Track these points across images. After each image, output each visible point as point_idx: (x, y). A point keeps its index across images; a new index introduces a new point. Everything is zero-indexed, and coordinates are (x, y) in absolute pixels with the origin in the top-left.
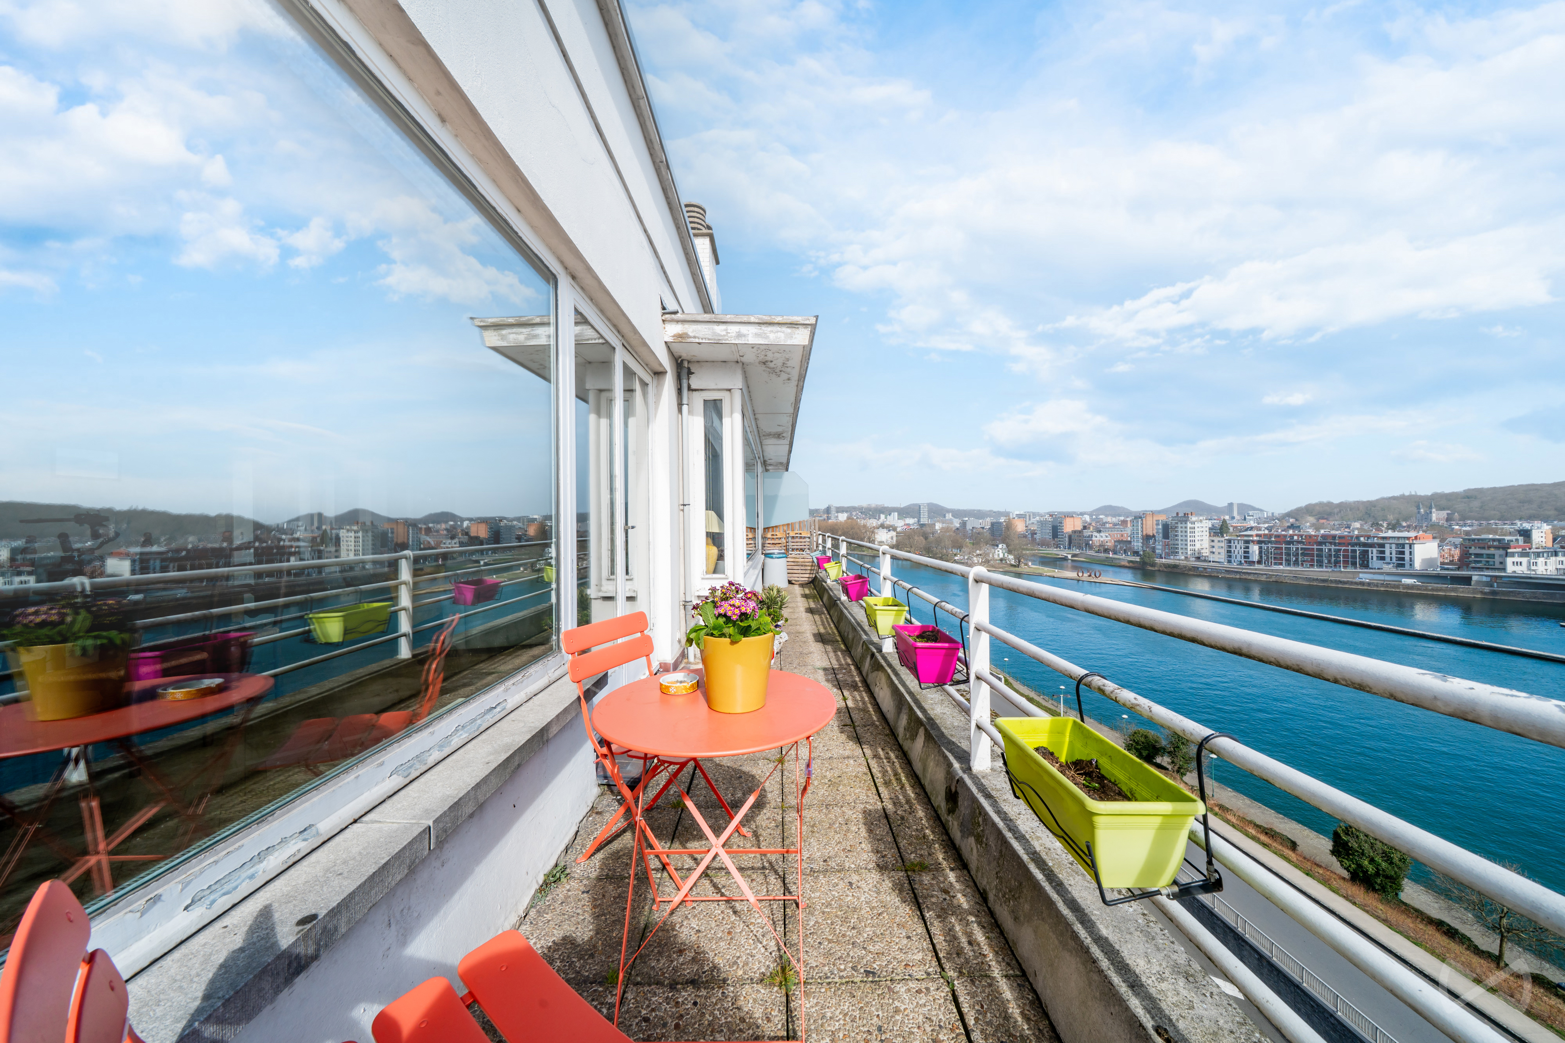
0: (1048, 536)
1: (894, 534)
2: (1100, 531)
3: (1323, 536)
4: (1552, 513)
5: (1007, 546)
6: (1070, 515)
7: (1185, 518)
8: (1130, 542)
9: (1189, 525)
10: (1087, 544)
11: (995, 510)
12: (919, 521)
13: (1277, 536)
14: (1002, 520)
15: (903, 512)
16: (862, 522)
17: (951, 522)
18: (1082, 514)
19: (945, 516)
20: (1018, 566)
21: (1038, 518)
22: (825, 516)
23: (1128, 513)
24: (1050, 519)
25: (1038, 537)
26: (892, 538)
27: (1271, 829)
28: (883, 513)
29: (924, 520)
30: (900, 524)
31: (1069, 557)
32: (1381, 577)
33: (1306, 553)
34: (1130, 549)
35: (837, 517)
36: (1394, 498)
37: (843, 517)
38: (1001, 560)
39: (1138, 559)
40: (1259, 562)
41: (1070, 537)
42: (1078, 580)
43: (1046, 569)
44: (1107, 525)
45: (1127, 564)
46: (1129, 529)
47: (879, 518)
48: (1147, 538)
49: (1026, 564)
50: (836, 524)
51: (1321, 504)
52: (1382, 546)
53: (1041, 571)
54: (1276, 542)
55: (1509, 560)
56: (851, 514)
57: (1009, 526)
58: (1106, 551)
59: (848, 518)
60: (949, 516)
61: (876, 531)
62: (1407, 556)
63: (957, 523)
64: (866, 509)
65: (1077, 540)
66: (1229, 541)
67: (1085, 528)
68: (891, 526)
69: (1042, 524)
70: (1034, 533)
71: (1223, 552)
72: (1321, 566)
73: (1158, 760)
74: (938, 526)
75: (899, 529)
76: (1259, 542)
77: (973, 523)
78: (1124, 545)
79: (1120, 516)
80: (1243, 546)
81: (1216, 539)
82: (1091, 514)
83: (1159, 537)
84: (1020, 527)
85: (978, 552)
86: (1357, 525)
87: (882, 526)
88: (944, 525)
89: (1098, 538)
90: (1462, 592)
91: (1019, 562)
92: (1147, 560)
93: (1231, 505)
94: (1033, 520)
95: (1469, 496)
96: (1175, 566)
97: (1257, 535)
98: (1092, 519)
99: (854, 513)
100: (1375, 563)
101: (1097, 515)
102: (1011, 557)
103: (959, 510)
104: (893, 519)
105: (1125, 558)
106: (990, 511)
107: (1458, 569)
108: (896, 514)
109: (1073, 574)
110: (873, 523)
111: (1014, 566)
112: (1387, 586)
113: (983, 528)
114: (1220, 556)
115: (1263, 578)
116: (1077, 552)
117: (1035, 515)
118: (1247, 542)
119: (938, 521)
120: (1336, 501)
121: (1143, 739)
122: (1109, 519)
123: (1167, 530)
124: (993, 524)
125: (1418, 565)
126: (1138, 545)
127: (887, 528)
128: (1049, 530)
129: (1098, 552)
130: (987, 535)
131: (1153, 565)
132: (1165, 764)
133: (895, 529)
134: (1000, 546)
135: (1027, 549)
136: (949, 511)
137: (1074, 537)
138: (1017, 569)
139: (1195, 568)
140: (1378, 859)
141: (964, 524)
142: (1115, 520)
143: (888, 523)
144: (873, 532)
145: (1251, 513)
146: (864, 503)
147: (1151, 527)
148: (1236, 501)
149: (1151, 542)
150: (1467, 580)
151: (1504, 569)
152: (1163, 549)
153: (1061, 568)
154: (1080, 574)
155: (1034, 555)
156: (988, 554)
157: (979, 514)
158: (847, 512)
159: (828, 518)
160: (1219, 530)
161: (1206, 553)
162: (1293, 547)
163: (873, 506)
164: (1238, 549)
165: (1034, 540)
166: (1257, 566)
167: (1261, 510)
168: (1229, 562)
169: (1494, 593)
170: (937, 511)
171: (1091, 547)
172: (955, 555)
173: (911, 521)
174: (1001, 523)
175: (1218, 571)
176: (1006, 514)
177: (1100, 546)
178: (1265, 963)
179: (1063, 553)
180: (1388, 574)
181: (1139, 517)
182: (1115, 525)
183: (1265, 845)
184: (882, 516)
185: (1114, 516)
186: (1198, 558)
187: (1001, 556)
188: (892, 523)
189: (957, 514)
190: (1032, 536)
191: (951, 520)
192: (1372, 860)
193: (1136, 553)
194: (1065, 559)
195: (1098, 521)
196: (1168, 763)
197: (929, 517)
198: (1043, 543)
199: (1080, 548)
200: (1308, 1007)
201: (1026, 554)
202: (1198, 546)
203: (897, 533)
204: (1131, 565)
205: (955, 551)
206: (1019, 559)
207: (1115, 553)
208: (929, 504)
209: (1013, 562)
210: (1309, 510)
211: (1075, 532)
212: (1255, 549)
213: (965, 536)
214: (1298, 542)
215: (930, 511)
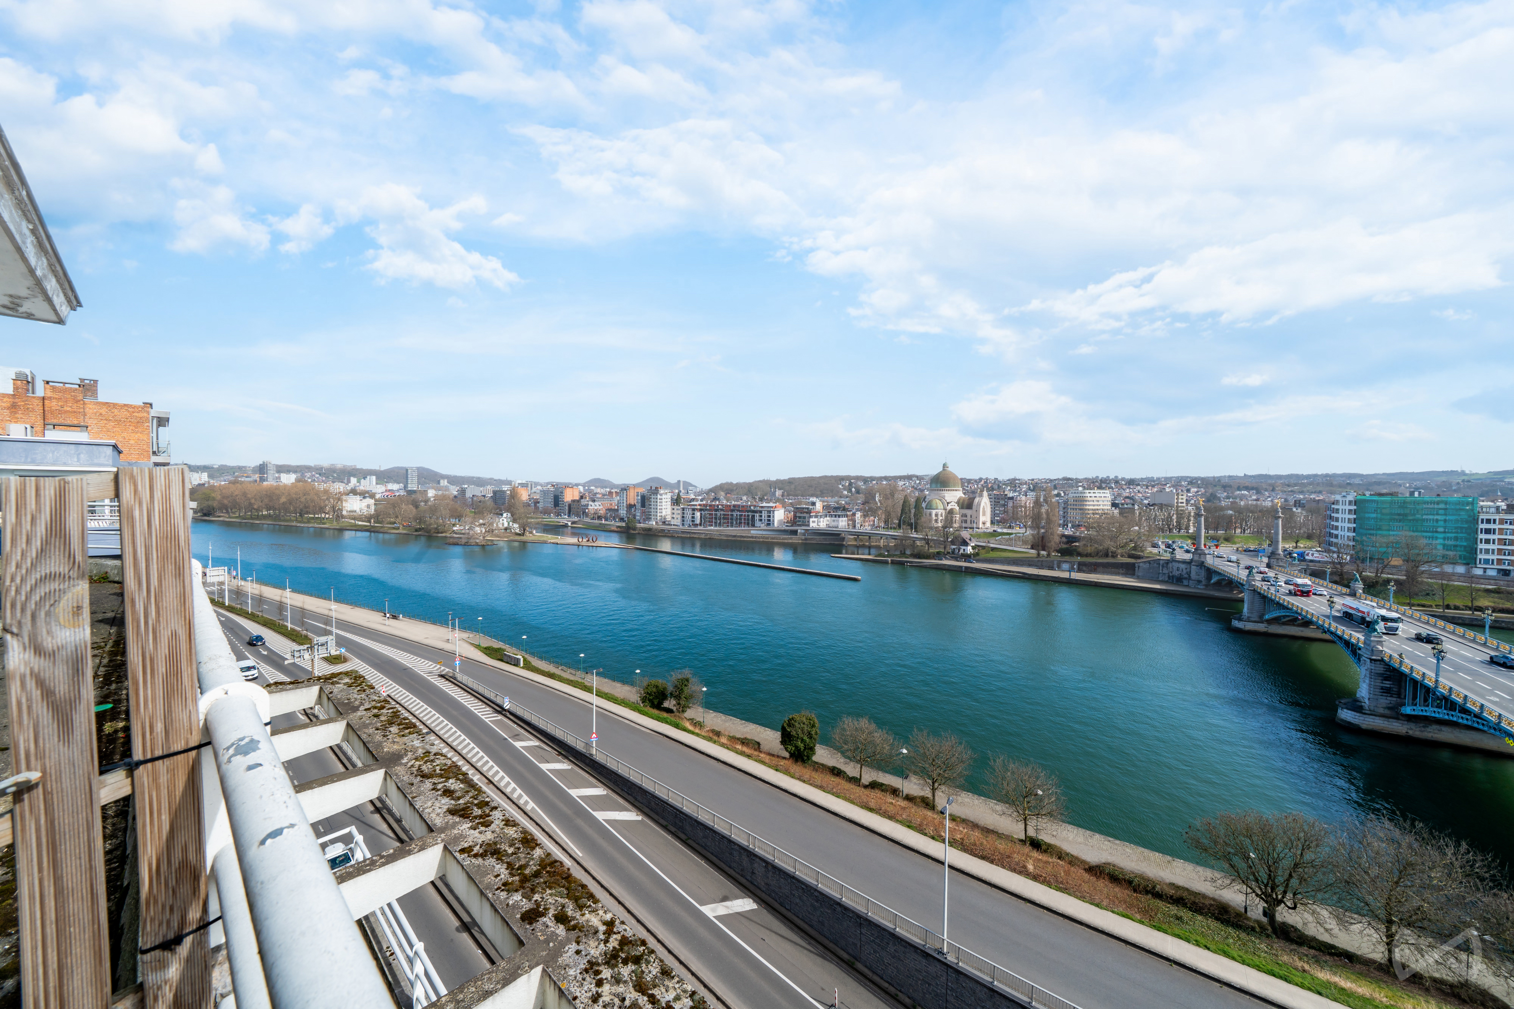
0: (550, 505)
1: (371, 502)
2: (594, 501)
3: (734, 506)
4: (819, 493)
5: (512, 515)
6: (567, 486)
7: (655, 491)
8: (617, 510)
9: (659, 497)
10: (584, 512)
11: (496, 478)
12: (405, 487)
13: (710, 506)
14: (505, 488)
15: (383, 476)
16: (322, 487)
17: (446, 489)
18: (577, 485)
19: (439, 483)
20: (523, 535)
21: (539, 487)
22: (256, 477)
23: (614, 486)
24: (552, 489)
25: (540, 505)
26: (368, 506)
27: (746, 739)
28: (354, 476)
29: (413, 486)
30: (380, 490)
31: (569, 524)
32: (760, 532)
33: (725, 517)
34: (618, 516)
35: (279, 478)
36: (760, 481)
37: (289, 479)
38: (506, 529)
39: (624, 524)
40: (700, 525)
41: (570, 506)
42: (579, 546)
43: (550, 536)
44: (598, 496)
45: (616, 529)
46: (616, 499)
47: (349, 482)
48: (630, 507)
49: (531, 533)
50: (277, 488)
51: (727, 484)
52: (761, 512)
53: (545, 539)
54: (709, 510)
55: (811, 520)
56: (303, 475)
57: (514, 494)
58: (599, 518)
59: (298, 480)
60: (444, 483)
61: (344, 497)
62: (771, 519)
63: (454, 490)
64: (327, 469)
65: (576, 508)
66: (683, 509)
67: (582, 497)
68: (367, 492)
69: (544, 493)
70: (536, 502)
71: (679, 517)
72: (732, 526)
73: (666, 704)
74: (431, 493)
75: (378, 496)
76: (701, 510)
77: (472, 491)
78: (613, 513)
79: (606, 487)
80: (691, 512)
81: (676, 507)
82: (584, 486)
83: (639, 506)
84: (524, 496)
85: (481, 521)
86: (745, 498)
87: (354, 492)
88: (440, 493)
89: (594, 507)
90: (794, 540)
91: (524, 530)
92: (630, 525)
93: (679, 481)
94: (534, 490)
95: (791, 481)
96: (650, 530)
97: (700, 505)
98: (584, 489)
99: (308, 475)
100: (757, 523)
101: (589, 487)
102: (516, 526)
103: (455, 477)
104: (370, 484)
105: (615, 524)
106: (491, 479)
107: (792, 526)
108: (374, 478)
109: (574, 540)
110: (339, 487)
111: (519, 535)
112: (763, 538)
113: (484, 496)
114: (678, 521)
115: (703, 536)
116: (576, 519)
117: (536, 484)
118: (694, 510)
119: (433, 488)
120: (735, 482)
121: (654, 690)
122: (598, 490)
123: (644, 500)
124: (495, 492)
125: (776, 524)
126: (623, 512)
127: (360, 494)
128: (551, 499)
129: (593, 519)
130: (490, 504)
131: (635, 529)
132: (671, 707)
133: (372, 496)
134: (505, 515)
135: (532, 518)
136: (444, 477)
137: (574, 506)
138: (522, 538)
139: (663, 531)
140: (805, 738)
141: (463, 492)
142: (603, 491)
143: (362, 488)
144: (339, 499)
145: (690, 488)
146: (325, 462)
147: (633, 498)
148: (682, 479)
149: (633, 510)
150: (795, 532)
151: (809, 525)
152: (641, 517)
153: (563, 534)
154: (580, 540)
155: (538, 523)
156: (492, 524)
157: (480, 482)
158: (295, 472)
159: (262, 480)
160: (676, 501)
161: (669, 518)
162: (718, 513)
163: (339, 466)
164: (688, 515)
165: (536, 507)
166: (699, 528)
167: (696, 487)
168: (683, 525)
169: (806, 539)
170: (428, 477)
171: (587, 515)
172: (454, 525)
173: (394, 487)
174: (504, 492)
175: (677, 532)
176: (509, 483)
177: (595, 513)
178: (770, 868)
179: (565, 520)
180: (764, 530)
181: (625, 489)
182: (604, 495)
183: (749, 756)
184: (354, 480)
185: (602, 487)
186: (664, 523)
187: (506, 525)
188: (368, 489)
189: (453, 480)
190: (535, 505)
191: (446, 486)
192: (802, 740)
193: (622, 520)
194: (566, 526)
195: (590, 491)
196: (674, 705)
197: (419, 483)
198: (546, 512)
199: (578, 515)
200: (800, 890)
201: (531, 523)
202: (664, 514)
203: (376, 500)
204: (619, 529)
205: (453, 521)
206: (523, 528)
207: (606, 520)
208: (418, 469)
209: (518, 531)
210: (720, 487)
211: (573, 501)
212: (698, 514)
213: (464, 503)
214: (722, 510)
215: (420, 477)
